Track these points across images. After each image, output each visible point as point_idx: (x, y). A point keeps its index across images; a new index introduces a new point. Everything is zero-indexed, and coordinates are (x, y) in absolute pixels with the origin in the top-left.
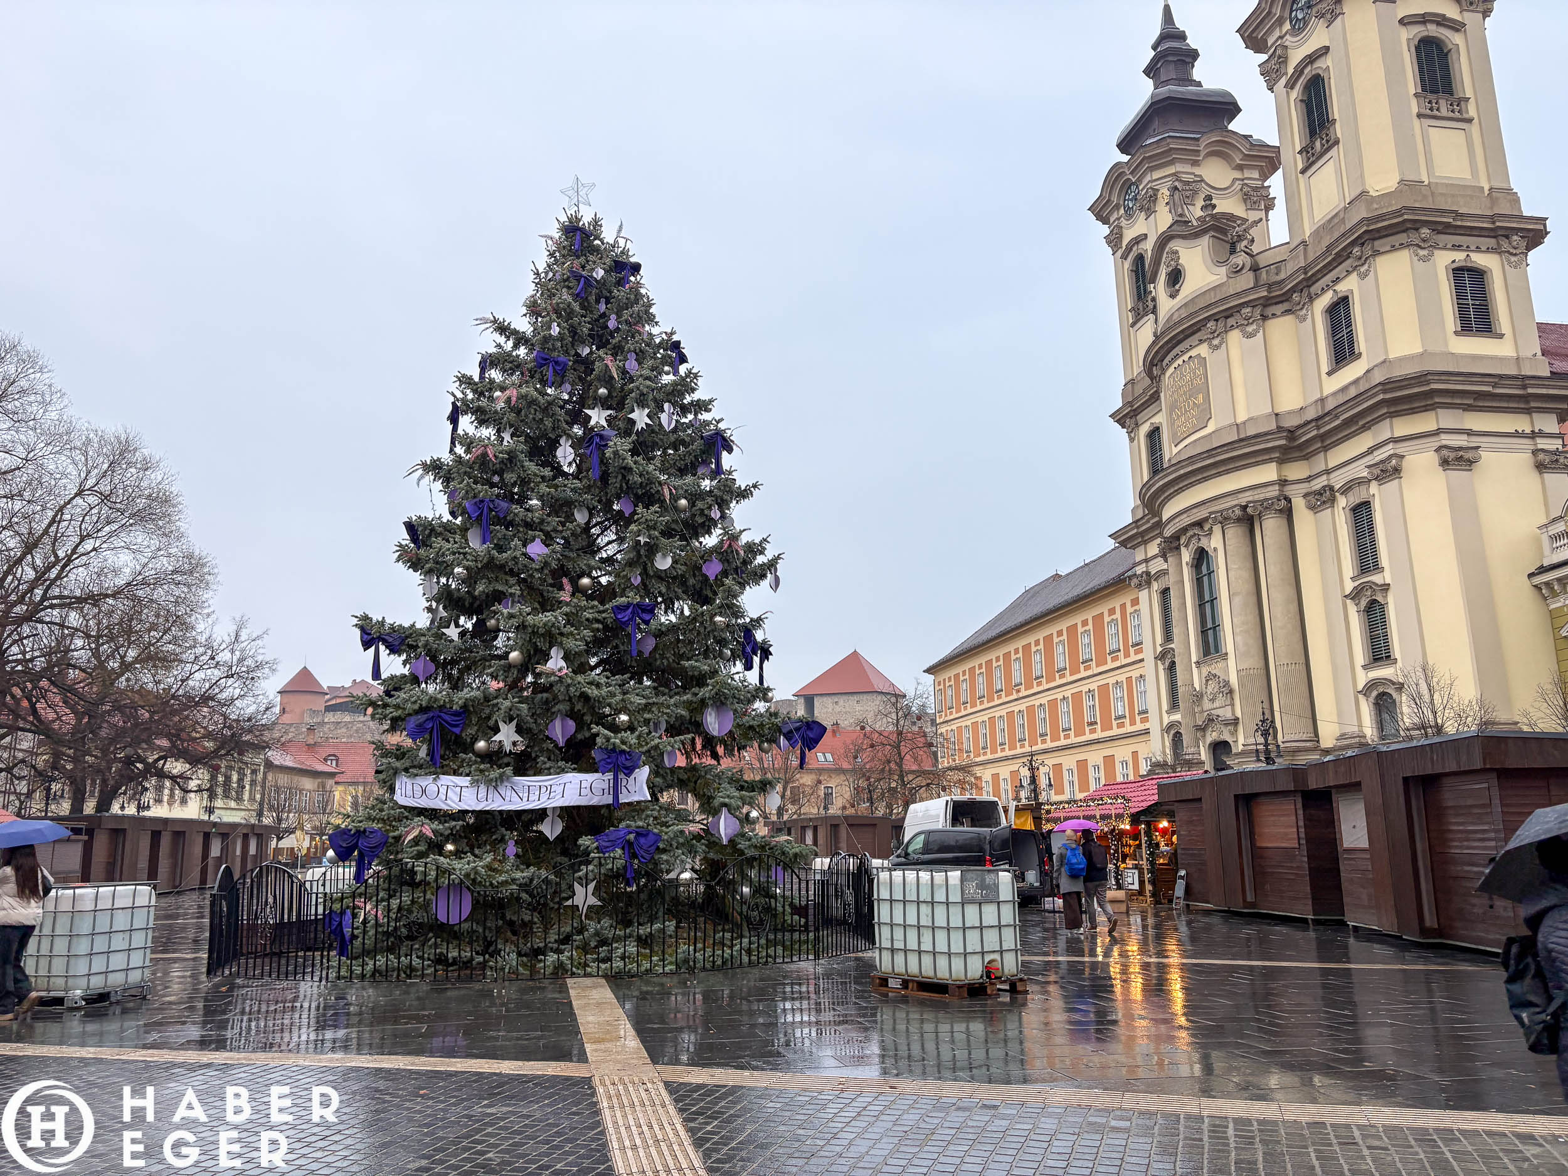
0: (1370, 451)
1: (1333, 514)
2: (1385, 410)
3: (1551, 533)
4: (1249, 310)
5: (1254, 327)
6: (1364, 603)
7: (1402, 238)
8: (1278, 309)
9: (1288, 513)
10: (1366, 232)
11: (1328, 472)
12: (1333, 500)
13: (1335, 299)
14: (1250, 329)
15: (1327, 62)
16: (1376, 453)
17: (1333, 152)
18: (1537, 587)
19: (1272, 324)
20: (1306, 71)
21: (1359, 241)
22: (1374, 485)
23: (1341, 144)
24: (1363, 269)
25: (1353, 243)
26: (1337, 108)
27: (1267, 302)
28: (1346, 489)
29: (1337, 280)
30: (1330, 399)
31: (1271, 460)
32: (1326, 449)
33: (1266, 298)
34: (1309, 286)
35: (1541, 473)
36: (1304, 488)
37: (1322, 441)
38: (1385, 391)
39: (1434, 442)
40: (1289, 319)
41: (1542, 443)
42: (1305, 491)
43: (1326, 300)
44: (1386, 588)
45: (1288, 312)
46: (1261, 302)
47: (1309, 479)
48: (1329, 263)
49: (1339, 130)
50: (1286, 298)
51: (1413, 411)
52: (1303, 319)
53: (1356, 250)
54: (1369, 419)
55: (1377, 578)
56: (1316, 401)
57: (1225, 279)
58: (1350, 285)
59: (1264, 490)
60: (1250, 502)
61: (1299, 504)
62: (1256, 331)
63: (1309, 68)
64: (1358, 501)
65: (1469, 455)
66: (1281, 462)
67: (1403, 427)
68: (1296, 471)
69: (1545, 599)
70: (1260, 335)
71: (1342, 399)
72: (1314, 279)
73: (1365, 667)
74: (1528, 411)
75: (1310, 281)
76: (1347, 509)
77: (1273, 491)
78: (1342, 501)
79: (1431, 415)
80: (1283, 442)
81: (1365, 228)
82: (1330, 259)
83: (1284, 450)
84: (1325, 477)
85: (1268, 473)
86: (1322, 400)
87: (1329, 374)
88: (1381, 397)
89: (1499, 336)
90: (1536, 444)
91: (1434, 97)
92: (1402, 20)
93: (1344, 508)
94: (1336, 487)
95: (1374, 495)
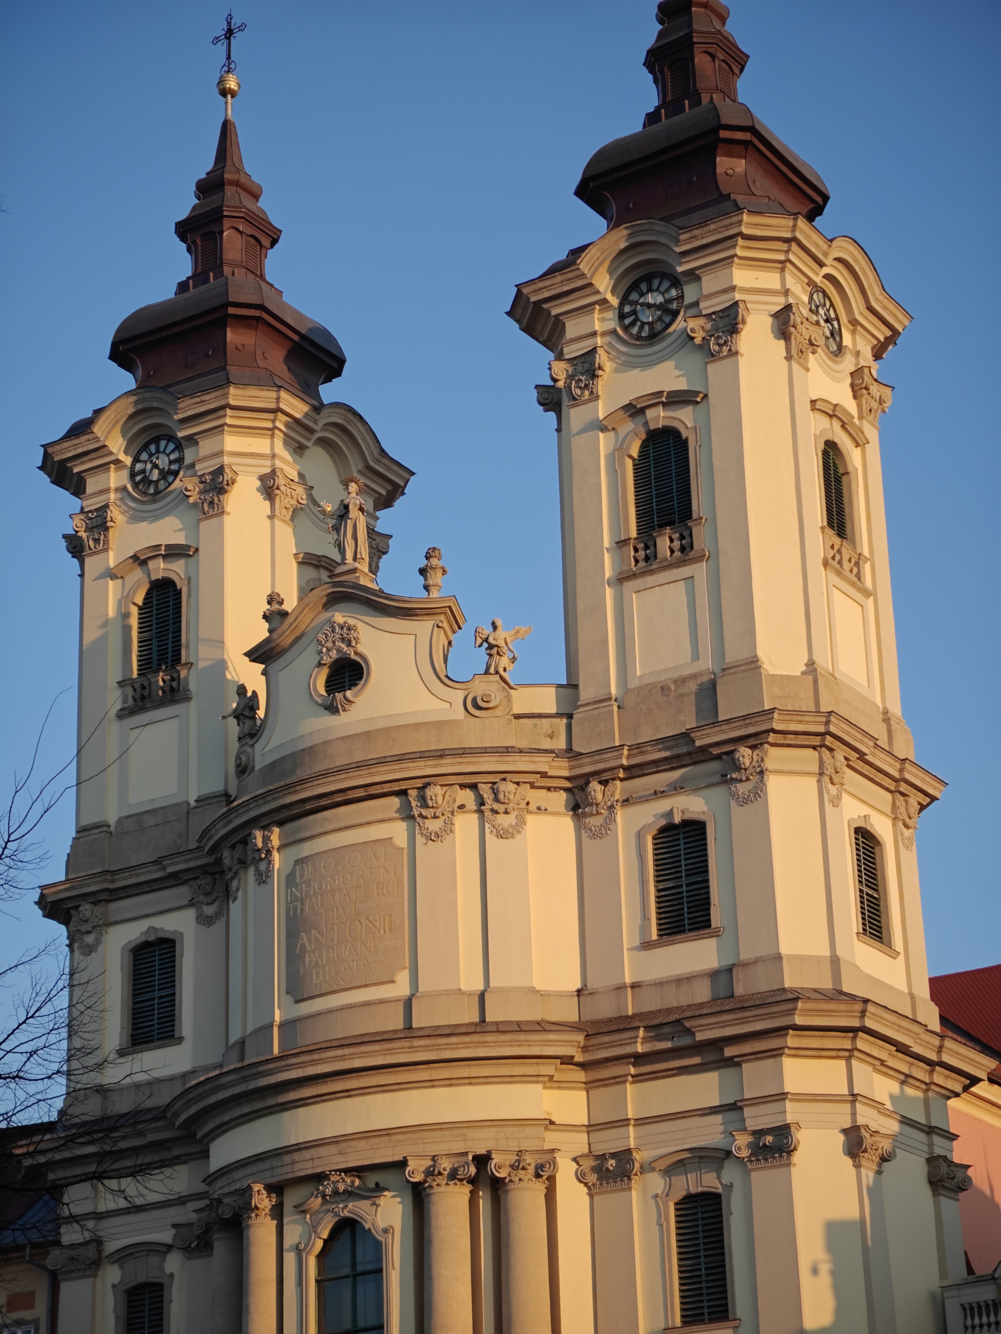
0: (738, 1106)
3: (966, 1300)
4: (510, 787)
5: (512, 820)
8: (553, 800)
9: (549, 1186)
10: (772, 731)
11: (635, 1123)
12: (637, 1178)
14: (505, 822)
15: (700, 417)
16: (746, 1112)
17: (697, 569)
19: (538, 821)
20: (654, 414)
21: (752, 742)
22: (732, 1168)
23: (711, 564)
24: (744, 787)
26: (706, 499)
27: (540, 783)
28: (664, 1165)
29: (685, 788)
30: (647, 991)
31: (535, 1079)
33: (543, 775)
34: (623, 780)
35: (935, 1193)
36: (579, 1143)
39: (846, 1115)
40: (567, 824)
41: (940, 1147)
42: (577, 1149)
43: (655, 813)
45: (568, 811)
46: (534, 778)
47: (588, 1128)
48: (678, 757)
49: (710, 538)
50: (575, 785)
51: (820, 1053)
52: (599, 832)
56: (618, 988)
57: (459, 714)
58: (708, 803)
59: (518, 1131)
60: (497, 1150)
61: (566, 1172)
62: (515, 829)
63: (660, 412)
64: (695, 1191)
65: (884, 1148)
66: (549, 1085)
67: (801, 1075)
70: (518, 837)
71: (674, 997)
74: (924, 1088)
76: (667, 1200)
77: (536, 1139)
78: (655, 1185)
79: (841, 1066)
83: (564, 1064)
84: (630, 1132)
85: (529, 1102)
86: (633, 989)
87: (647, 946)
89: (894, 954)
90: (931, 1145)
91: (837, 541)
92: (813, 402)
93: (657, 1197)
94: (650, 1155)
95: (731, 1187)
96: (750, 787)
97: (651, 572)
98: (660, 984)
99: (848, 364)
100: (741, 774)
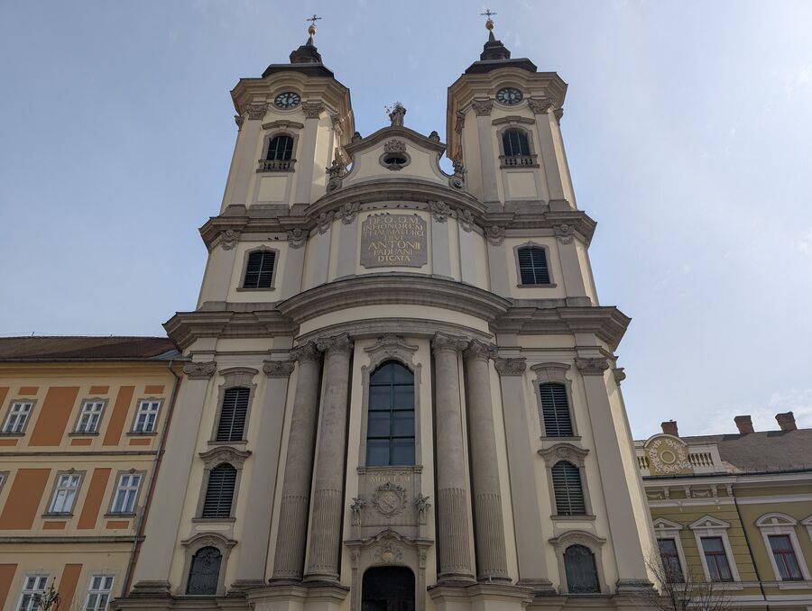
0: (577, 348)
1: (521, 382)
5: (468, 226)
6: (554, 460)
8: (477, 228)
11: (521, 349)
12: (522, 370)
13: (530, 246)
14: (466, 226)
15: (530, 128)
16: (580, 352)
17: (534, 170)
22: (571, 374)
23: (541, 170)
24: (563, 239)
25: (564, 221)
26: (536, 148)
28: (538, 368)
29: (535, 235)
31: (488, 318)
33: (480, 215)
34: (506, 228)
37: (523, 326)
39: (612, 364)
40: (481, 238)
43: (520, 242)
44: (583, 453)
45: (481, 234)
47: (499, 348)
48: (535, 223)
49: (539, 162)
50: (485, 225)
52: (496, 244)
55: (573, 443)
57: (448, 186)
58: (547, 242)
59: (481, 338)
62: (469, 230)
64: (552, 381)
70: (469, 234)
71: (539, 306)
73: (552, 517)
75: (512, 225)
76: (537, 384)
77: (488, 342)
78: (532, 376)
80: (504, 310)
83: (497, 317)
84: (517, 352)
85: (483, 326)
87: (518, 286)
88: (610, 316)
93: (533, 381)
94: (529, 364)
95: (571, 381)
96: (568, 238)
97: (513, 167)
98: (528, 301)
100: (564, 233)
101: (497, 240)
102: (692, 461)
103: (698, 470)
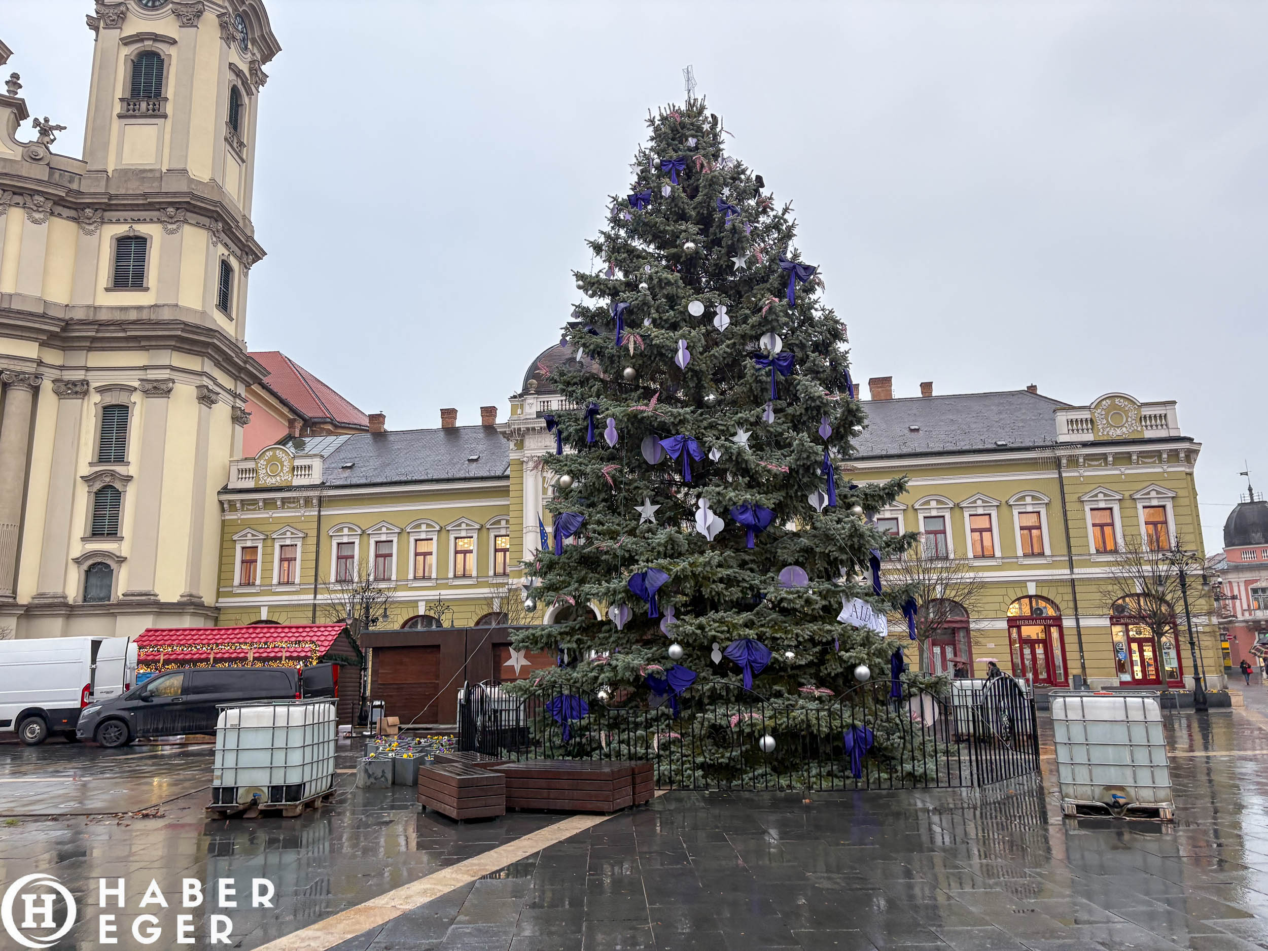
0: (145, 368)
1: (82, 403)
2: (173, 343)
3: (240, 467)
4: (42, 199)
5: (41, 216)
6: (98, 486)
7: (206, 221)
8: (66, 212)
9: (36, 391)
10: (188, 203)
11: (88, 369)
12: (86, 393)
13: (131, 234)
14: (37, 216)
15: (172, 51)
16: (148, 371)
17: (160, 121)
18: (221, 503)
19: (56, 220)
20: (147, 43)
21: (177, 206)
22: (136, 397)
23: (169, 121)
24: (170, 226)
25: (171, 204)
26: (170, 90)
27: (59, 202)
28: (101, 390)
29: (139, 221)
30: (104, 311)
31: (35, 340)
32: (90, 349)
33: (62, 198)
34: (105, 210)
35: (233, 423)
36: (56, 374)
37: (91, 342)
38: (183, 330)
39: (198, 381)
40: (72, 225)
41: (239, 403)
42: (54, 377)
43: (121, 229)
44: (128, 479)
45: (74, 219)
46: (56, 199)
47: (62, 368)
48: (137, 205)
49: (169, 108)
50: (79, 207)
51: (189, 352)
52: (90, 233)
53: (171, 210)
54: (154, 344)
55: (120, 469)
56: (88, 307)
57: (19, 158)
58: (150, 230)
59: (21, 363)
60: (7, 370)
61: (47, 386)
62: (44, 221)
63: (150, 43)
64: (114, 402)
65: (214, 397)
66: (43, 344)
67: (178, 360)
68: (53, 357)
69: (223, 510)
70: (45, 226)
71: (118, 316)
72: (113, 208)
73: (83, 539)
74: (236, 378)
75: (108, 207)
76: (100, 406)
77: (30, 368)
78: (96, 398)
79: (199, 359)
80: (58, 330)
81: (188, 200)
82: (141, 202)
83: (52, 335)
84: (83, 372)
85: (29, 350)
86: (96, 309)
87: (107, 290)
88: (179, 333)
89: (231, 319)
90: (235, 402)
91: (232, 131)
92: (230, 64)
93: (95, 404)
94: (94, 385)
95: (135, 403)
96: (174, 226)
97: (135, 117)
98: (112, 308)
99: (249, 56)
100: (171, 219)
101: (92, 227)
102: (295, 473)
103: (297, 482)
